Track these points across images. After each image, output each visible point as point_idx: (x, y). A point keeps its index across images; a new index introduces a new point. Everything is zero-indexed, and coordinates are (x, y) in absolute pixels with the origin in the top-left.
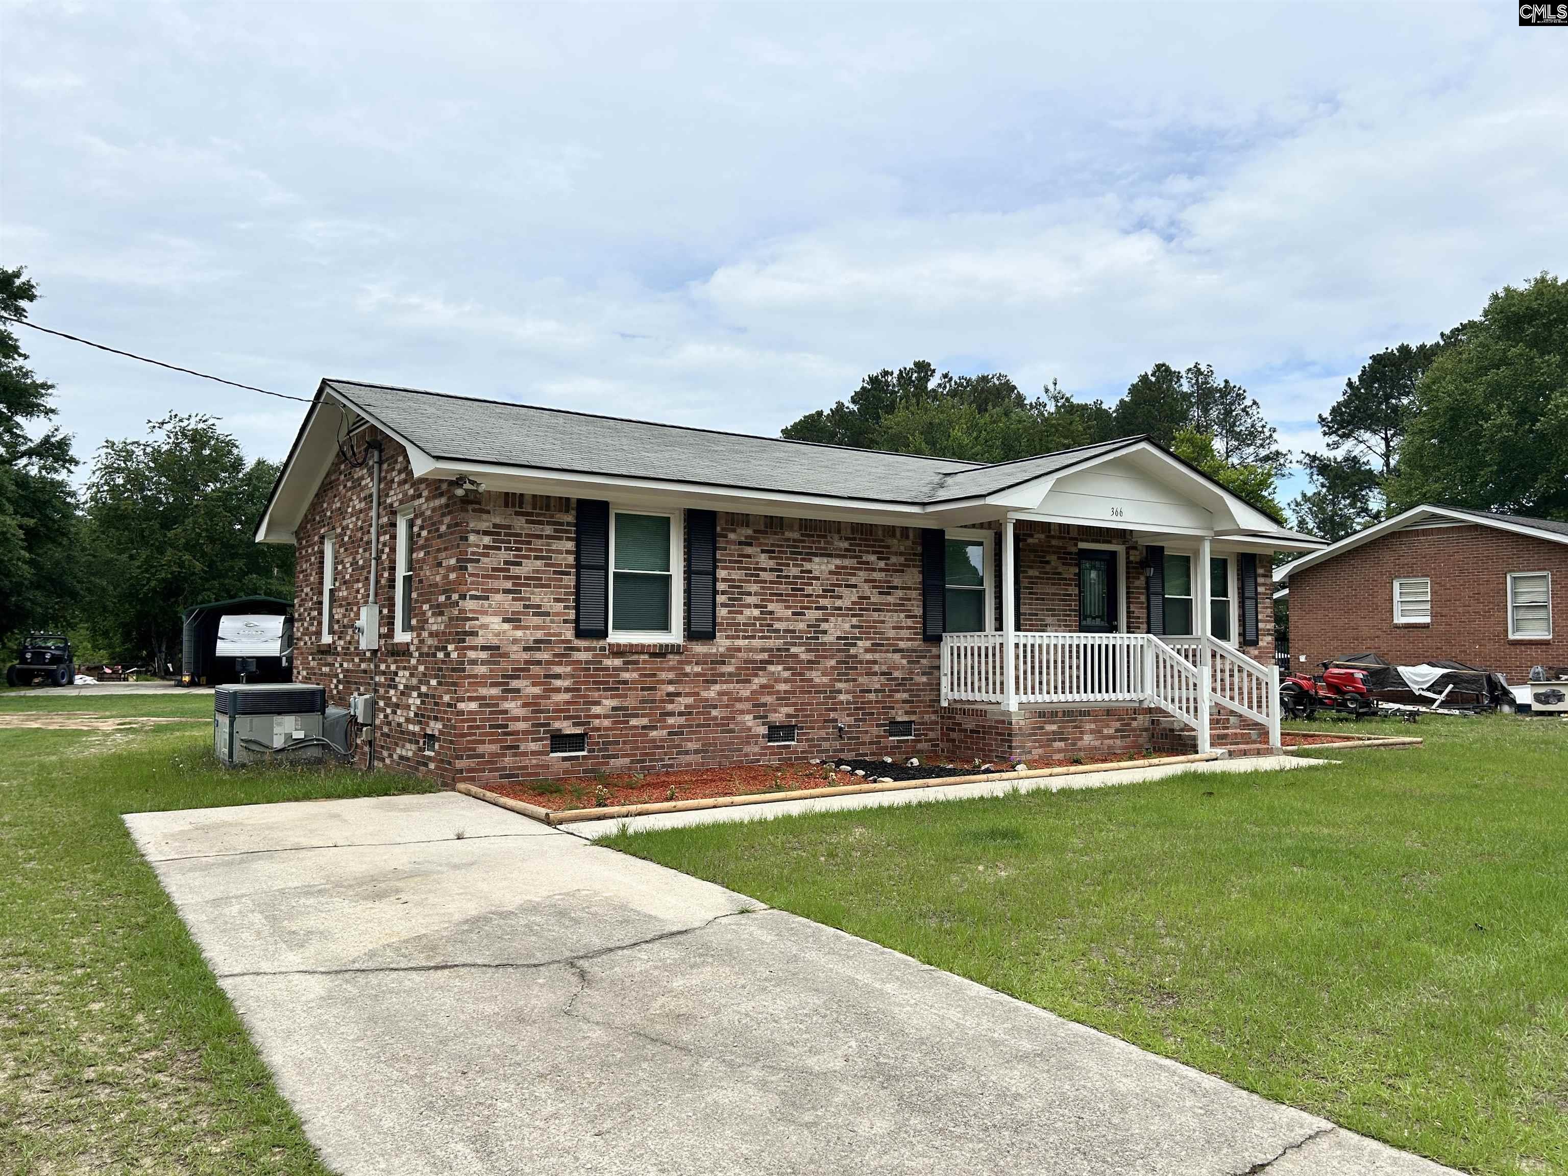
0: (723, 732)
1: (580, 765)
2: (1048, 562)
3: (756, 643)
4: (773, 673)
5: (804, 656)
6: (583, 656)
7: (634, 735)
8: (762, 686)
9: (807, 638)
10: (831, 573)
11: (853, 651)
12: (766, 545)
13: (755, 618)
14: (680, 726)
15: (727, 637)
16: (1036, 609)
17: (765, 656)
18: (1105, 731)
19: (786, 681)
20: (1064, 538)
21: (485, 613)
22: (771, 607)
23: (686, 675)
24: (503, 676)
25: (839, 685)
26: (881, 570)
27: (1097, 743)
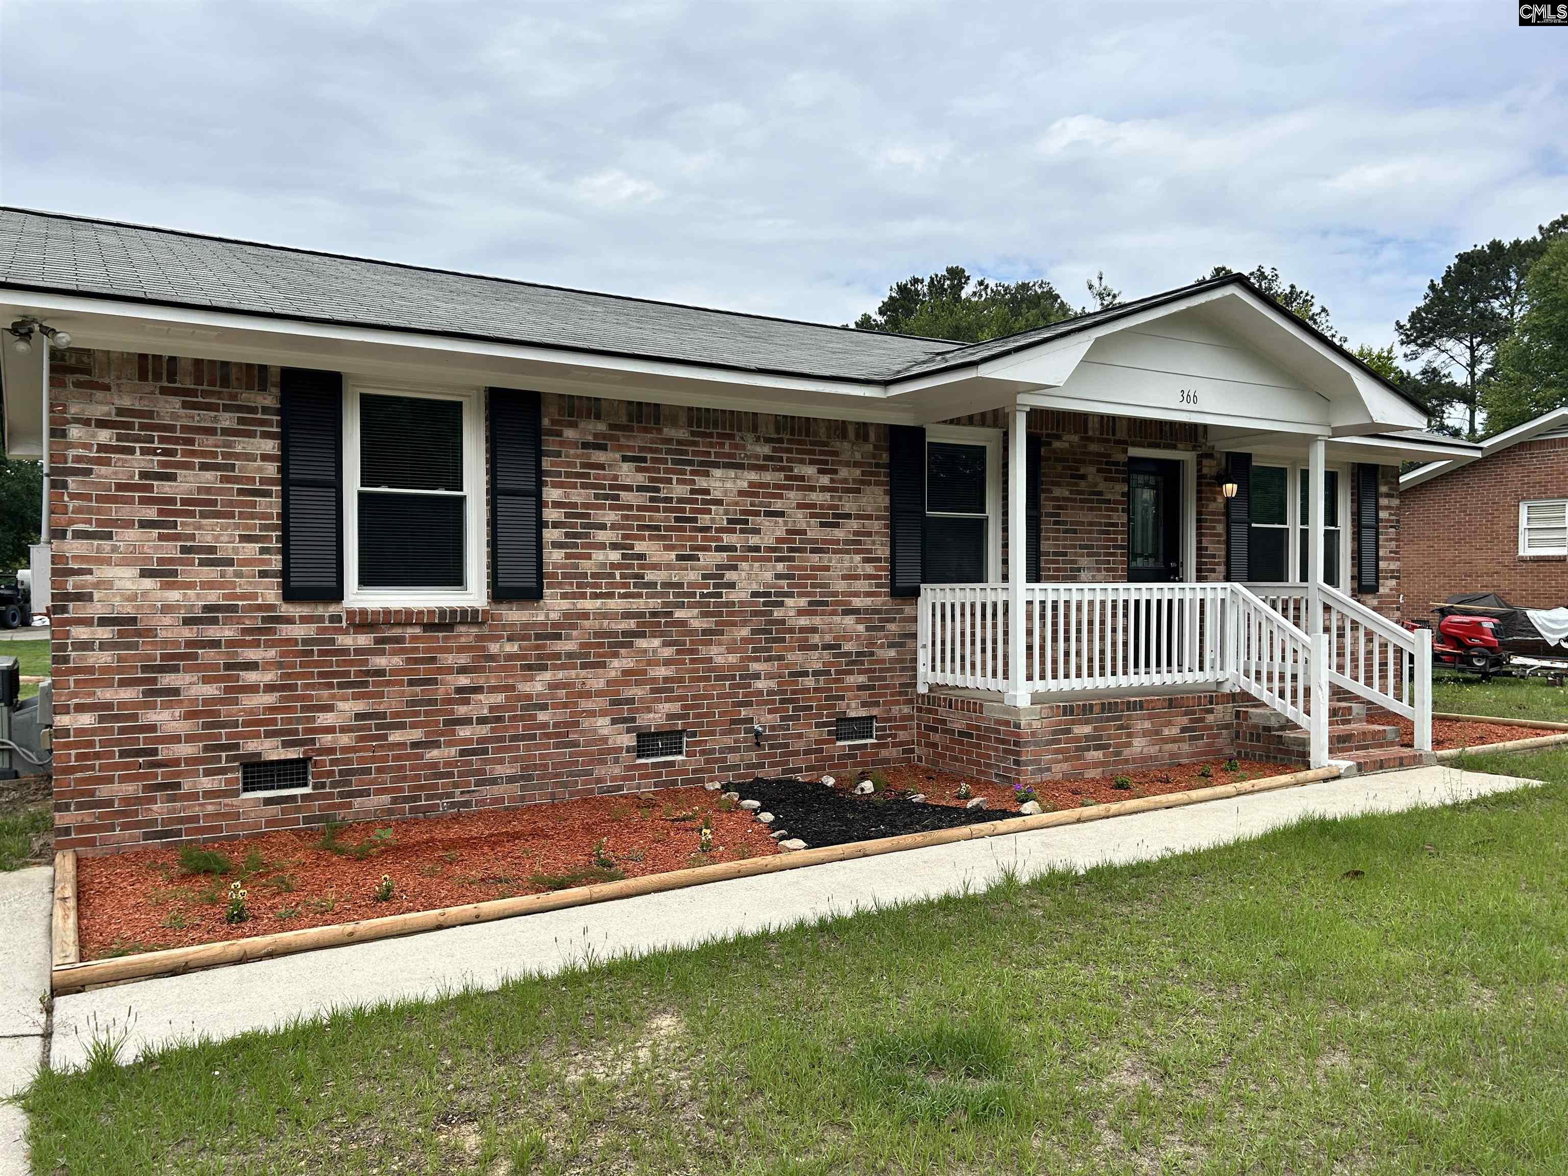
0: (557, 746)
1: (298, 810)
2: (1083, 477)
3: (616, 604)
4: (645, 651)
5: (697, 624)
6: (298, 631)
7: (397, 758)
8: (626, 672)
9: (703, 595)
10: (741, 493)
11: (778, 613)
12: (630, 448)
13: (613, 566)
14: (481, 740)
15: (564, 596)
16: (1065, 547)
17: (632, 624)
18: (1166, 732)
19: (667, 662)
20: (1108, 441)
21: (108, 562)
22: (640, 547)
23: (492, 658)
24: (145, 669)
25: (755, 667)
26: (824, 489)
27: (1153, 750)
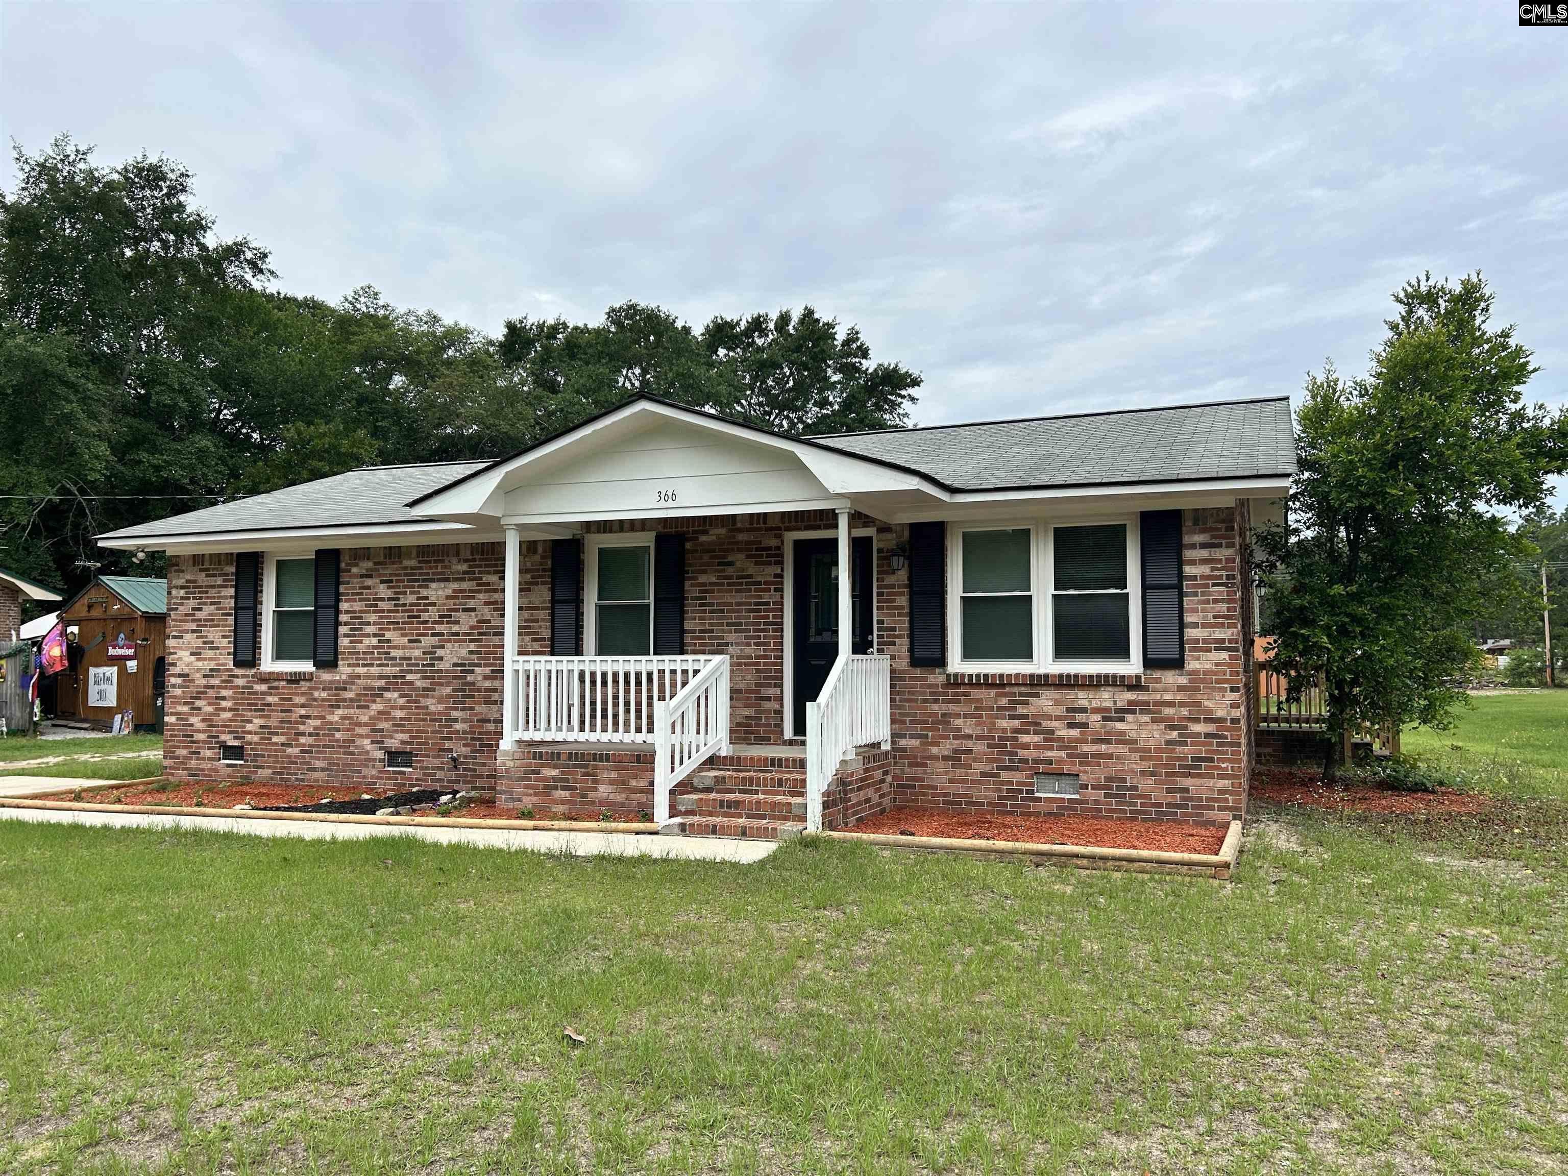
2: (730, 564)
3: (375, 670)
4: (390, 700)
5: (419, 684)
6: (240, 682)
7: (275, 751)
8: (379, 713)
9: (423, 665)
10: (448, 597)
11: (470, 678)
12: (385, 575)
13: (374, 647)
15: (349, 665)
17: (382, 683)
19: (402, 708)
21: (181, 649)
22: (388, 635)
23: (315, 700)
24: (192, 698)
25: (455, 714)
